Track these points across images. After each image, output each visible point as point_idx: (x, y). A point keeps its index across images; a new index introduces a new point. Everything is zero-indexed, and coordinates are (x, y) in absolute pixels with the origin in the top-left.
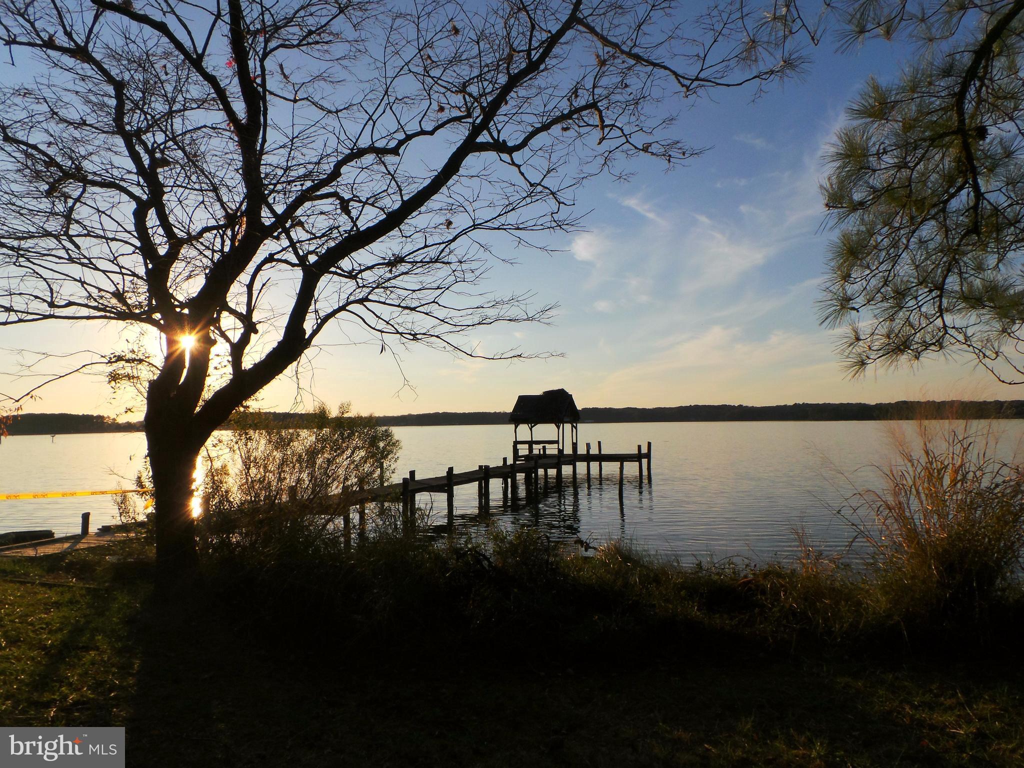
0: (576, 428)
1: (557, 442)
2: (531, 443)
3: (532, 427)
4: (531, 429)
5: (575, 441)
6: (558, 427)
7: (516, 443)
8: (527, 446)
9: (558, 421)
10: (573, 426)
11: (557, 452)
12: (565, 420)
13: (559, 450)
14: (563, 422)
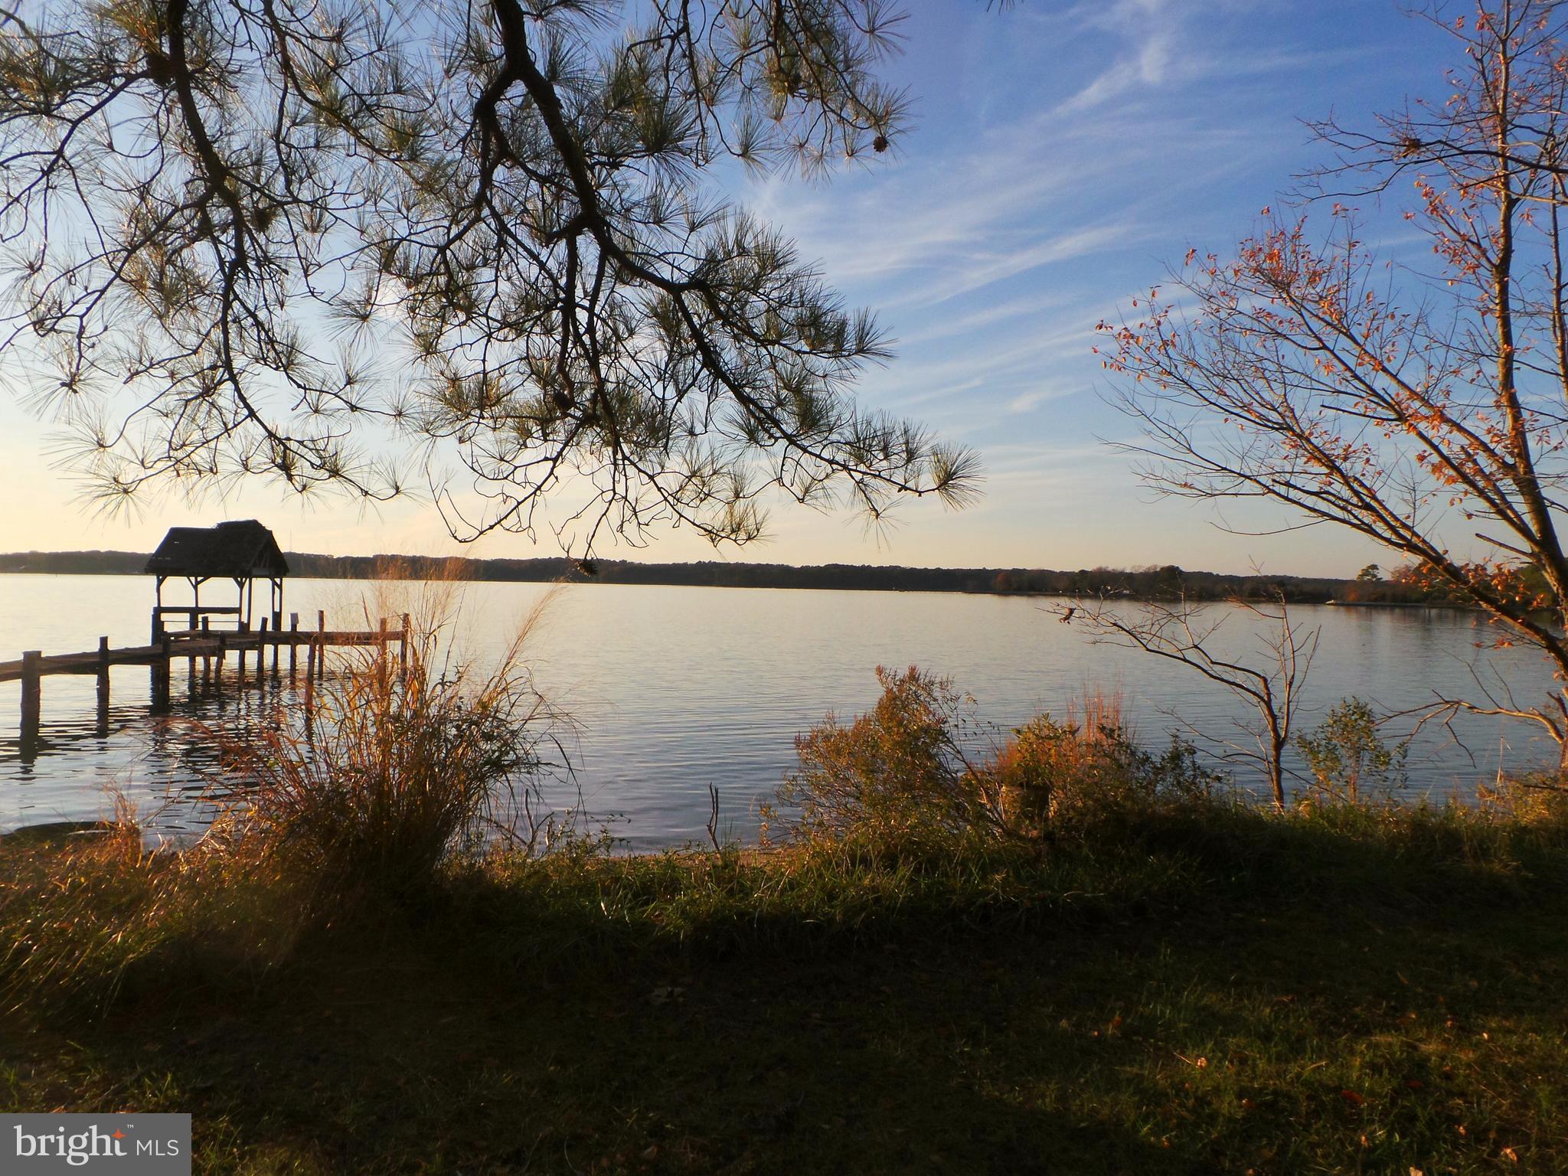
0: (280, 587)
1: (238, 611)
2: (194, 612)
3: (198, 583)
4: (195, 587)
5: (277, 610)
6: (241, 585)
7: (159, 611)
8: (187, 616)
9: (241, 572)
10: (274, 583)
11: (235, 627)
12: (254, 573)
13: (241, 623)
14: (250, 576)
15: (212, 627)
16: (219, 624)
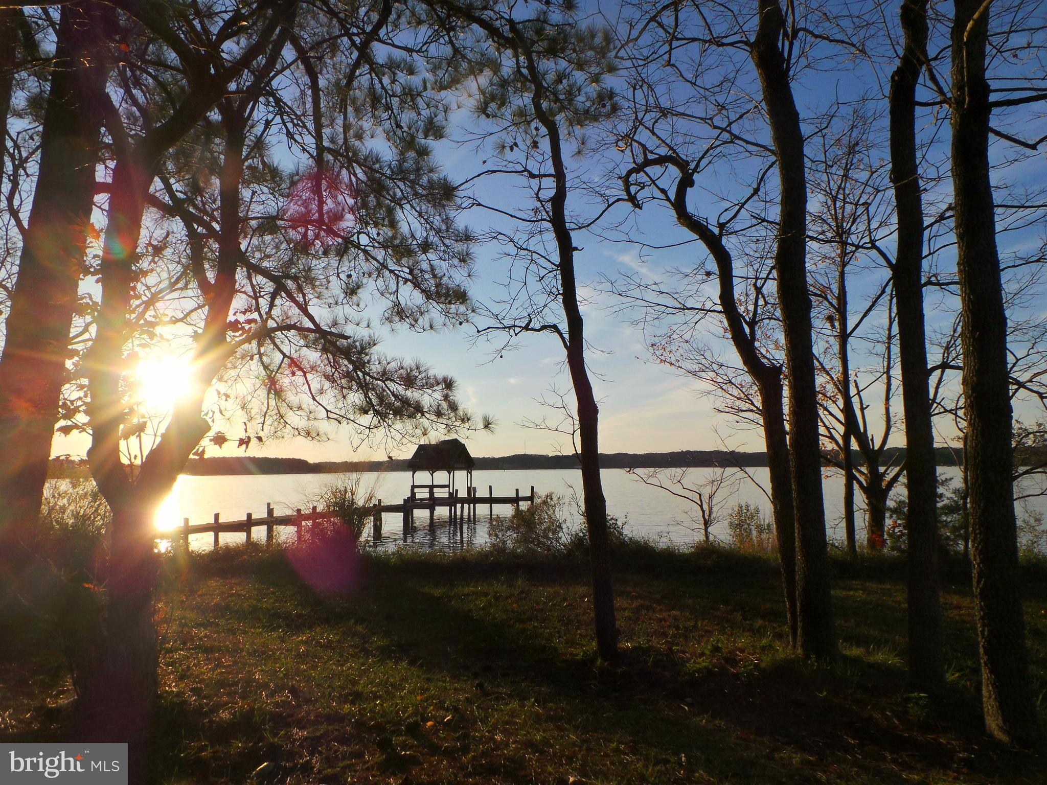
0: (471, 474)
1: (448, 486)
2: (431, 487)
3: (433, 473)
4: (432, 475)
5: (469, 486)
6: (449, 474)
7: (413, 487)
8: (427, 490)
9: (449, 468)
10: (468, 473)
11: (447, 495)
12: (456, 466)
13: (450, 493)
14: (454, 469)
15: (436, 495)
16: (440, 493)
